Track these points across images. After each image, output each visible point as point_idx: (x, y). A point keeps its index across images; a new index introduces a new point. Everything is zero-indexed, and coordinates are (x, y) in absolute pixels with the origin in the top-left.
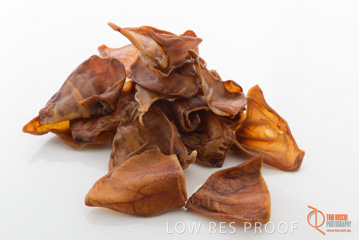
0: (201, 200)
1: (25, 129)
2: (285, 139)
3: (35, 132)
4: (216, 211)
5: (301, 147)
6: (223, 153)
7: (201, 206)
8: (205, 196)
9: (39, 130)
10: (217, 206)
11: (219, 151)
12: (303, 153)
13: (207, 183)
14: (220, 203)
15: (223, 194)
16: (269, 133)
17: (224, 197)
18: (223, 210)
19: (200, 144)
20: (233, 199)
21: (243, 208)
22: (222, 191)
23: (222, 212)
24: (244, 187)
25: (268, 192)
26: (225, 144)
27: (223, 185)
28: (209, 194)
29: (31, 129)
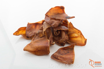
0: (55, 56)
1: (14, 34)
2: (81, 36)
3: (16, 35)
4: (59, 59)
5: (86, 38)
6: (64, 43)
7: (55, 57)
8: (56, 55)
9: (17, 34)
10: (59, 58)
11: (63, 42)
12: (86, 40)
13: (58, 51)
14: (60, 57)
15: (61, 54)
16: (76, 35)
17: (61, 56)
18: (61, 59)
19: (59, 39)
20: (64, 56)
21: (66, 59)
22: (61, 53)
23: (60, 60)
24: (68, 53)
25: (74, 55)
26: (65, 40)
27: (62, 52)
28: (57, 54)
29: (15, 34)
